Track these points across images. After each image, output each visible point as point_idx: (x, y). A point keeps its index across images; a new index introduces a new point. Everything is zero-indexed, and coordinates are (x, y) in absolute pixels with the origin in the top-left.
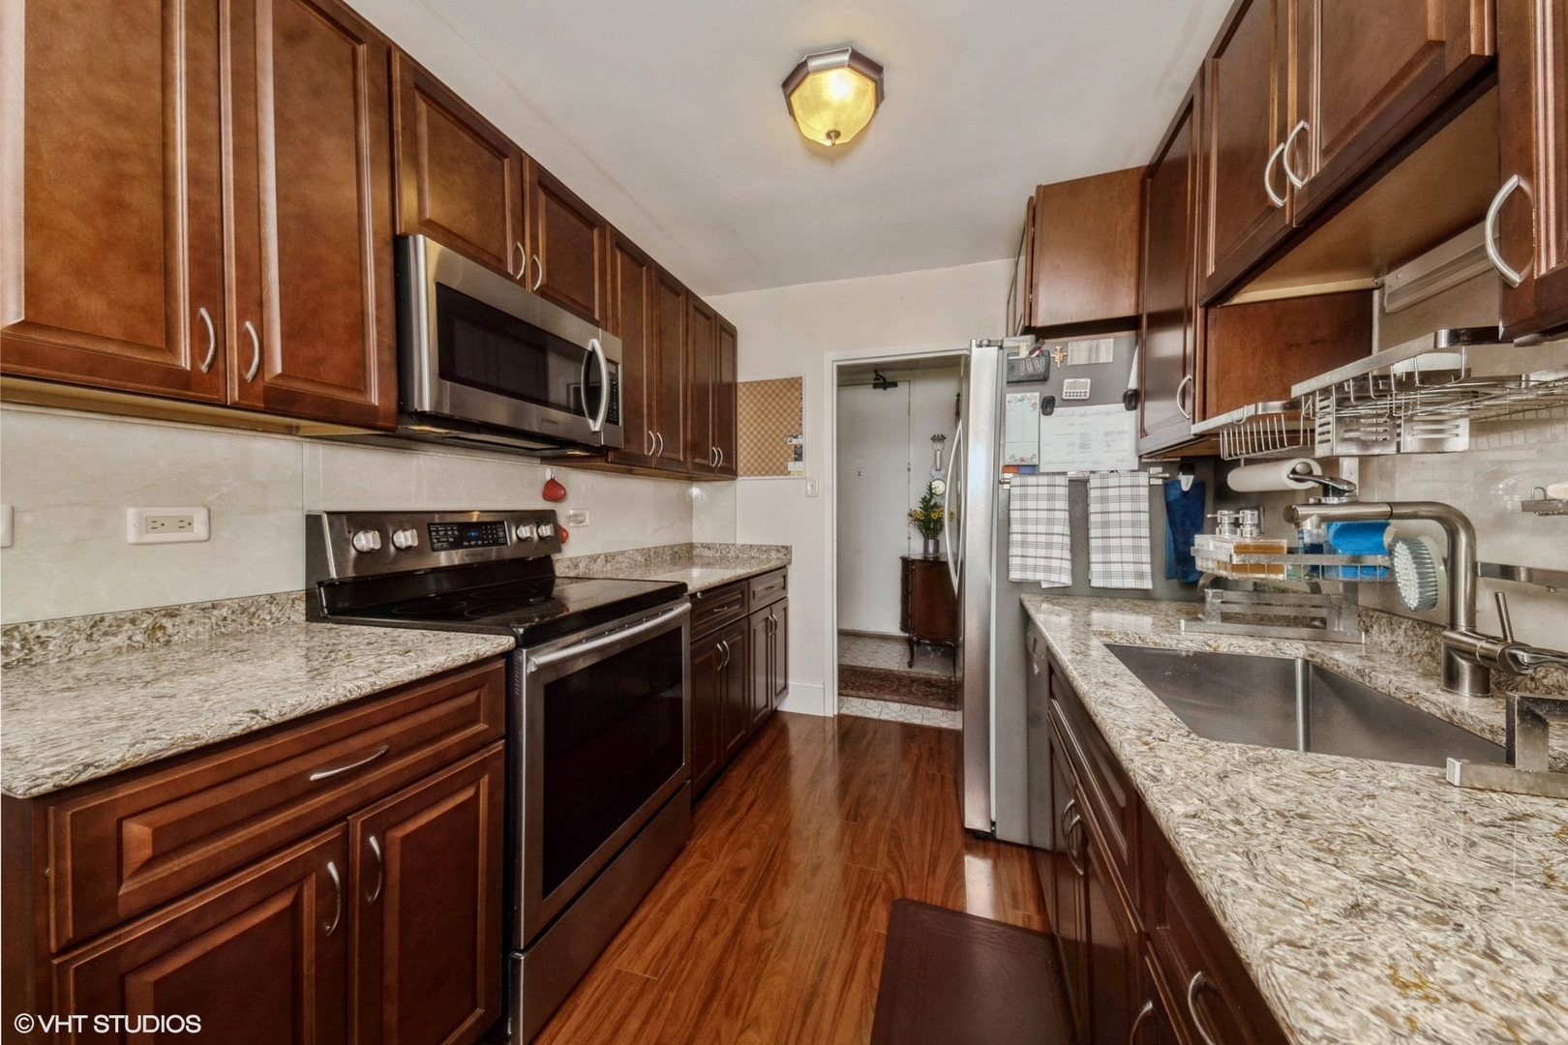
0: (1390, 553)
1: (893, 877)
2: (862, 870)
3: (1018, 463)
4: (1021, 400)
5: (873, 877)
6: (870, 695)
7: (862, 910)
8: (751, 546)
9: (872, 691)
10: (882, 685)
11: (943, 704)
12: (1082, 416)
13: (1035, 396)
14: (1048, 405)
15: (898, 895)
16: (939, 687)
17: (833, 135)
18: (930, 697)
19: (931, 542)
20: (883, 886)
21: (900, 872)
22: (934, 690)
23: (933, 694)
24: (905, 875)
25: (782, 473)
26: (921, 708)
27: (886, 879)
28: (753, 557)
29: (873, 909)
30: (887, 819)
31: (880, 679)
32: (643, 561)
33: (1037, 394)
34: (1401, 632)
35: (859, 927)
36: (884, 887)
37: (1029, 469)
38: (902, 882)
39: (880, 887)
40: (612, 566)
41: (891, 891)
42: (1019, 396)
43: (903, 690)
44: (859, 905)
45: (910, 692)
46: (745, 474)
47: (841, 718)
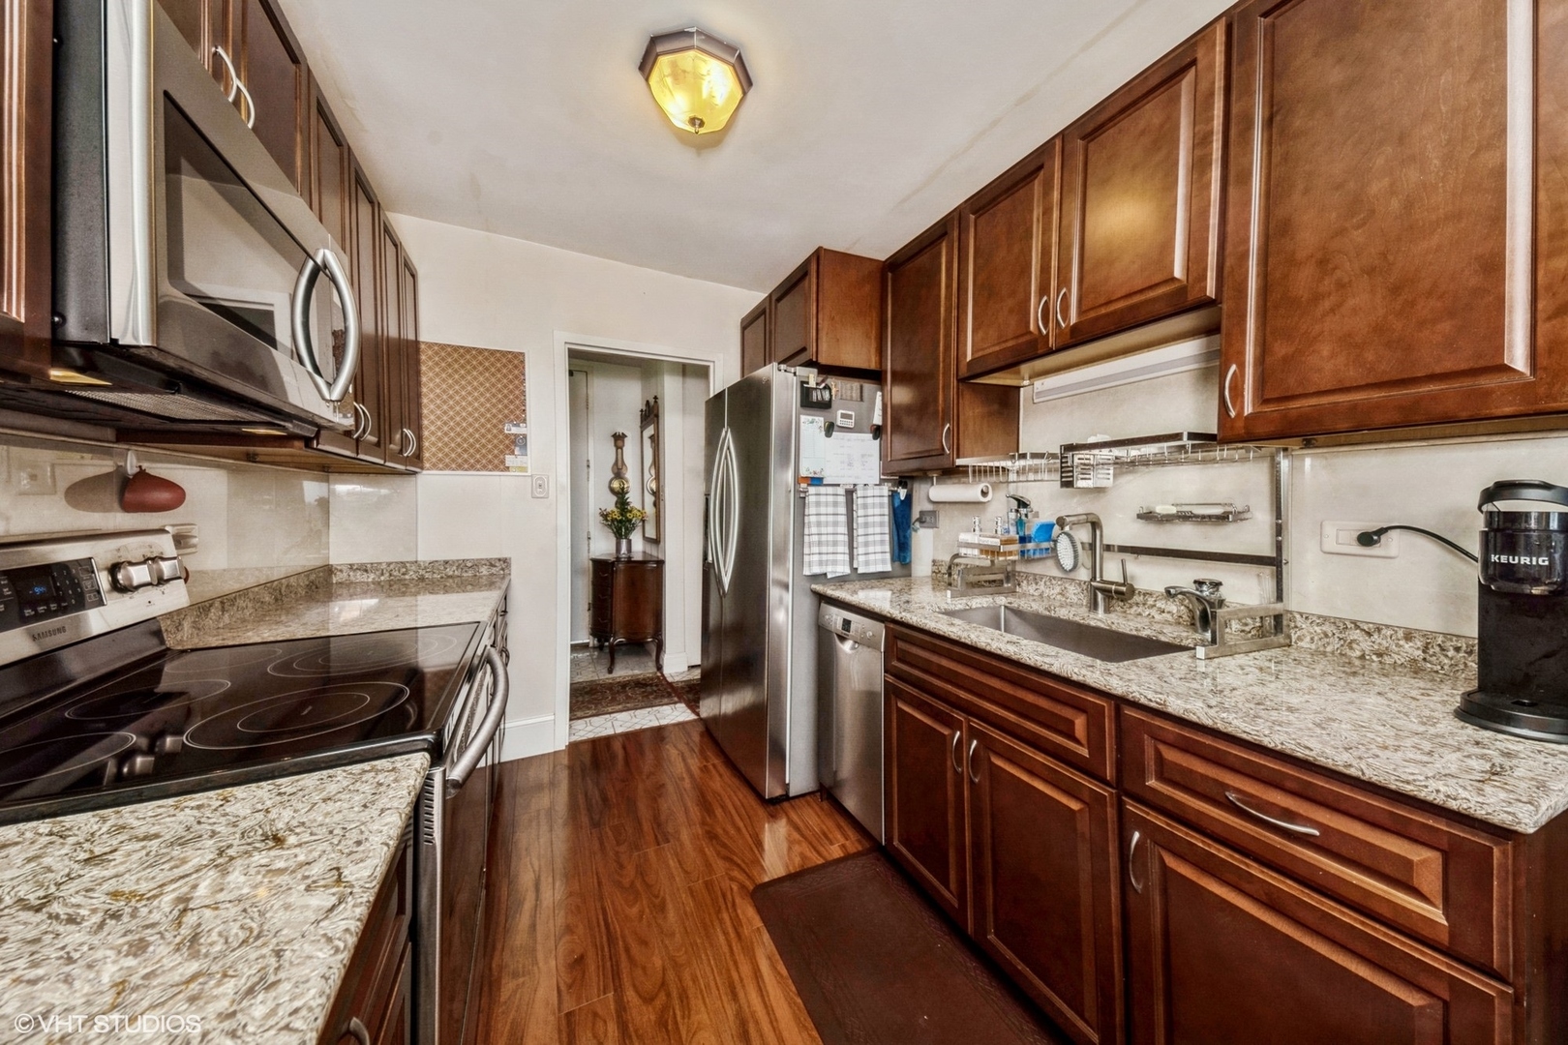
0: (1055, 541)
1: (736, 873)
2: (706, 883)
3: (812, 475)
4: (812, 422)
5: (719, 883)
6: (590, 713)
7: (731, 919)
8: (446, 562)
9: (589, 709)
10: (596, 699)
11: (666, 700)
12: (849, 440)
13: (820, 420)
14: (830, 429)
15: (751, 888)
16: (651, 685)
17: (698, 122)
18: (651, 697)
19: (624, 542)
20: (733, 886)
21: (738, 866)
22: (649, 689)
23: (651, 693)
24: (743, 865)
25: (496, 468)
26: (649, 709)
27: (732, 879)
28: (451, 577)
29: (739, 911)
30: (695, 824)
31: (587, 693)
32: (272, 601)
33: (822, 419)
34: (1042, 583)
35: (739, 935)
36: (735, 887)
37: (816, 481)
38: (745, 872)
39: (732, 889)
40: (231, 617)
41: (742, 887)
42: (810, 418)
43: (621, 697)
44: (726, 916)
45: (628, 697)
46: (434, 466)
47: (574, 747)
